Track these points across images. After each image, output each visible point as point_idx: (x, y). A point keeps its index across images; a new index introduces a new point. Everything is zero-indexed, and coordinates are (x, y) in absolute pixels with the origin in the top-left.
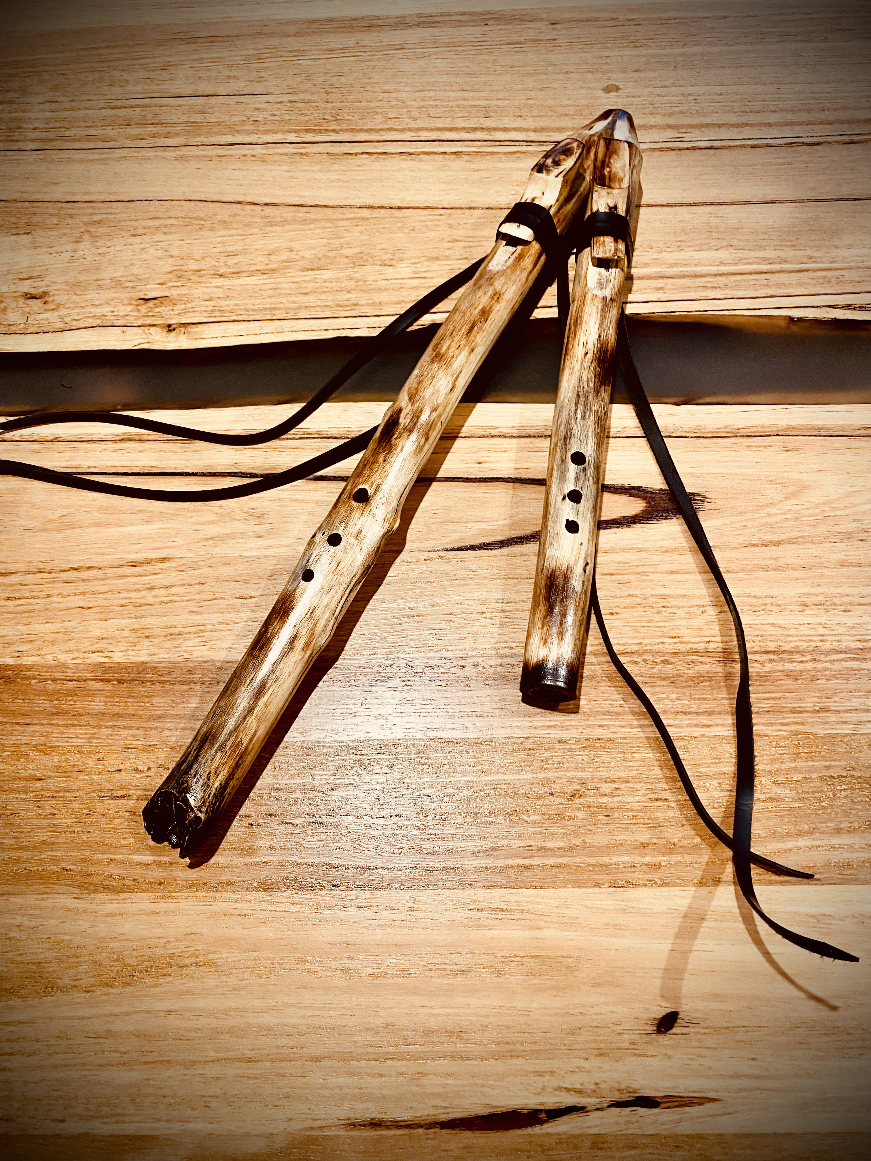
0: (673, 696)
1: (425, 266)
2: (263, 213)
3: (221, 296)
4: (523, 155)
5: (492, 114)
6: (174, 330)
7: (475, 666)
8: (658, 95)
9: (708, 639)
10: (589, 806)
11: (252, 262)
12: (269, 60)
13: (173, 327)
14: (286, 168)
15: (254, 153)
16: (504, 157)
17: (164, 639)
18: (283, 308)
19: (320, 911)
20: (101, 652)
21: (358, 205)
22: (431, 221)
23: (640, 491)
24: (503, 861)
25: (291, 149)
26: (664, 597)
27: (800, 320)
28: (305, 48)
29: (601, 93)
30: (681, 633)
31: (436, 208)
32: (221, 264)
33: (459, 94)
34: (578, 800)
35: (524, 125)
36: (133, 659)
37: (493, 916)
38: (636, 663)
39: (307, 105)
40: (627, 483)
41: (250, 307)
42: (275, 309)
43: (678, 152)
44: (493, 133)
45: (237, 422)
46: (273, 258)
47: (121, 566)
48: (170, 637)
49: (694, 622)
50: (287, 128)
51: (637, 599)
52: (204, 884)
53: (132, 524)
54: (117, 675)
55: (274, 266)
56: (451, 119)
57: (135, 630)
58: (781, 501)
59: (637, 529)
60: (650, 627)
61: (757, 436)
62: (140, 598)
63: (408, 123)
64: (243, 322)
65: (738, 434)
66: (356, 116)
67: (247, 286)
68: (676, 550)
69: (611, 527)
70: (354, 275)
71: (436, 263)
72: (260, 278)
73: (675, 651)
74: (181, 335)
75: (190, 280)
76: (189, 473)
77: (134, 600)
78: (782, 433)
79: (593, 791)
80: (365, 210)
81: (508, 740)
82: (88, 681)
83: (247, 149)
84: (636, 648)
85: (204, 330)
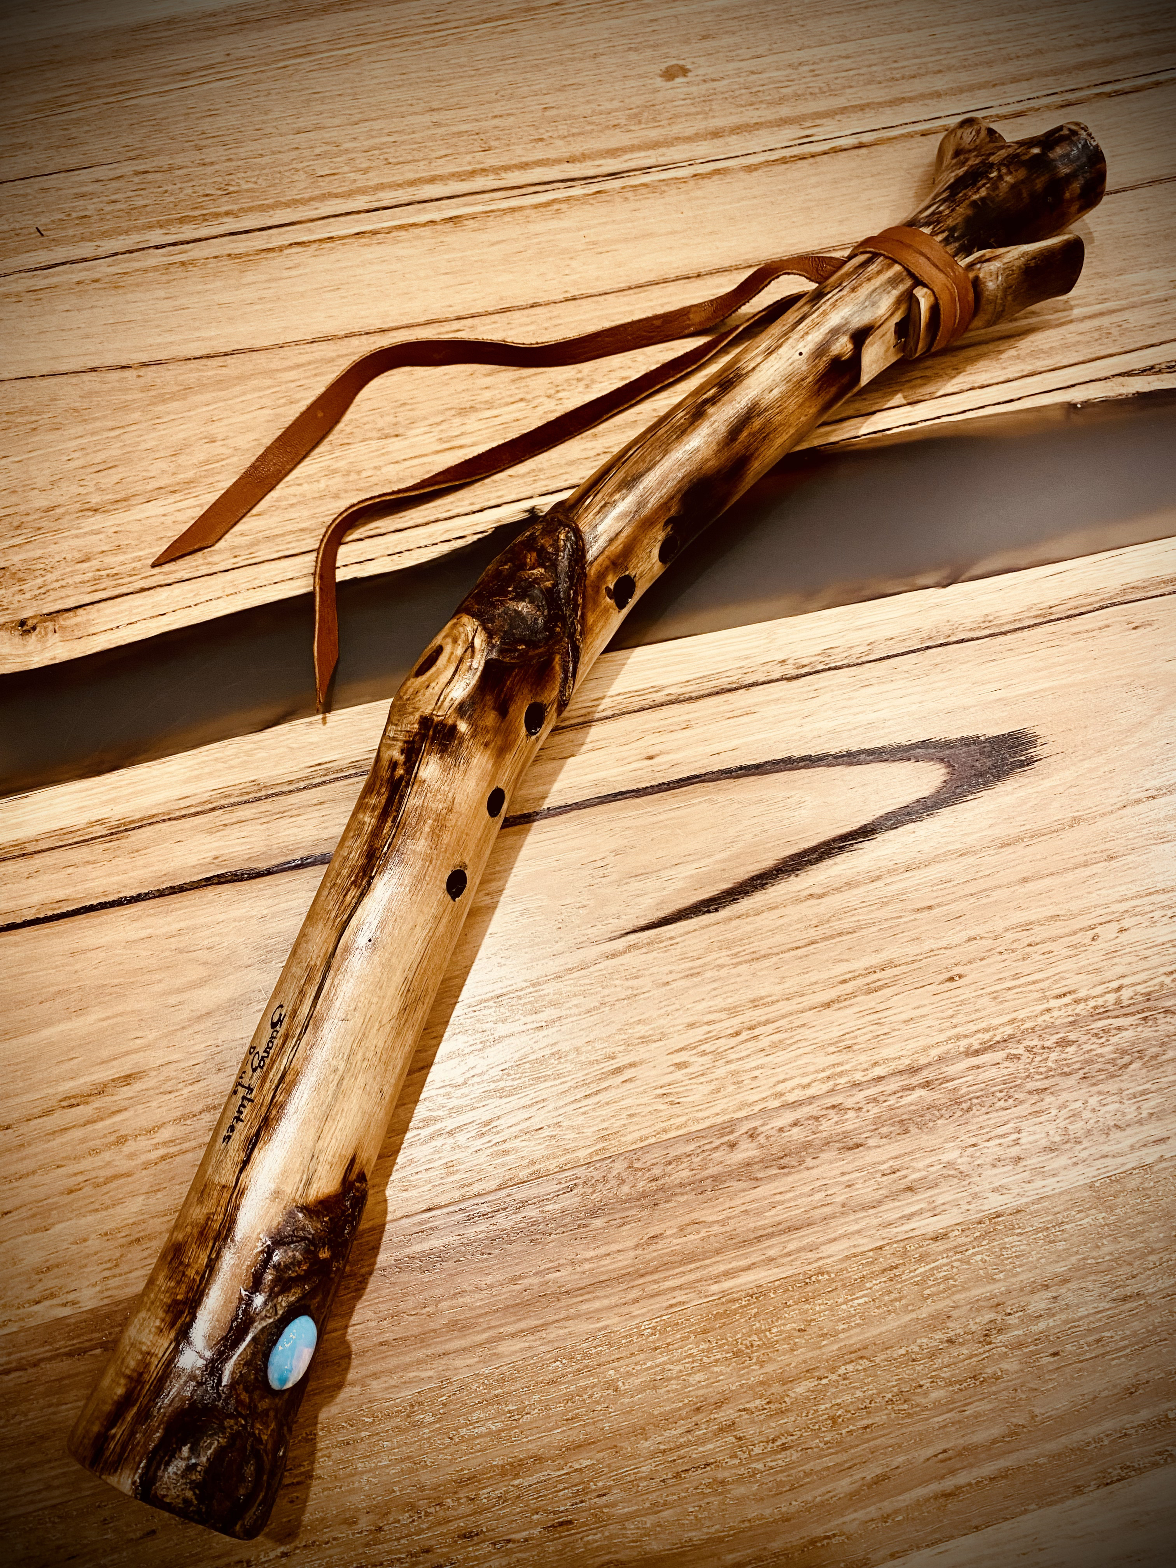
0: (1093, 1101)
1: (455, 426)
2: (142, 381)
3: (105, 549)
4: (564, 206)
5: (493, 143)
6: (34, 628)
8: (753, 73)
9: (1114, 985)
10: (1020, 1345)
11: (146, 475)
12: (79, 106)
13: (30, 623)
14: (162, 294)
15: (97, 276)
16: (533, 213)
20: (52, 1296)
21: (309, 337)
23: (930, 747)
24: (906, 1496)
25: (160, 257)
26: (1026, 927)
27: (1086, 404)
28: (137, 76)
29: (659, 82)
30: (1071, 982)
32: (92, 489)
33: (427, 119)
34: (998, 1340)
35: (552, 154)
36: (120, 1295)
38: (1017, 1057)
39: (167, 175)
40: (903, 739)
43: (811, 160)
44: (503, 175)
45: (198, 778)
46: (182, 459)
47: (49, 1112)
49: (1083, 960)
50: (143, 220)
51: (984, 942)
53: (49, 1023)
54: (97, 1335)
55: (190, 474)
56: (426, 162)
57: (106, 1234)
58: (1153, 716)
59: (946, 816)
60: (1019, 987)
61: (1082, 614)
62: (101, 1168)
63: (355, 181)
64: (159, 589)
65: (1053, 617)
66: (260, 181)
67: (150, 521)
68: (1019, 839)
69: (903, 823)
70: (336, 466)
71: (474, 416)
72: (169, 501)
73: (1071, 1019)
74: (50, 635)
75: (39, 529)
76: (132, 897)
77: (94, 1174)
78: (1119, 599)
79: (1017, 1315)
80: (324, 346)
81: (848, 1263)
82: (43, 1365)
83: (81, 271)
84: (1009, 1030)
85: (91, 617)
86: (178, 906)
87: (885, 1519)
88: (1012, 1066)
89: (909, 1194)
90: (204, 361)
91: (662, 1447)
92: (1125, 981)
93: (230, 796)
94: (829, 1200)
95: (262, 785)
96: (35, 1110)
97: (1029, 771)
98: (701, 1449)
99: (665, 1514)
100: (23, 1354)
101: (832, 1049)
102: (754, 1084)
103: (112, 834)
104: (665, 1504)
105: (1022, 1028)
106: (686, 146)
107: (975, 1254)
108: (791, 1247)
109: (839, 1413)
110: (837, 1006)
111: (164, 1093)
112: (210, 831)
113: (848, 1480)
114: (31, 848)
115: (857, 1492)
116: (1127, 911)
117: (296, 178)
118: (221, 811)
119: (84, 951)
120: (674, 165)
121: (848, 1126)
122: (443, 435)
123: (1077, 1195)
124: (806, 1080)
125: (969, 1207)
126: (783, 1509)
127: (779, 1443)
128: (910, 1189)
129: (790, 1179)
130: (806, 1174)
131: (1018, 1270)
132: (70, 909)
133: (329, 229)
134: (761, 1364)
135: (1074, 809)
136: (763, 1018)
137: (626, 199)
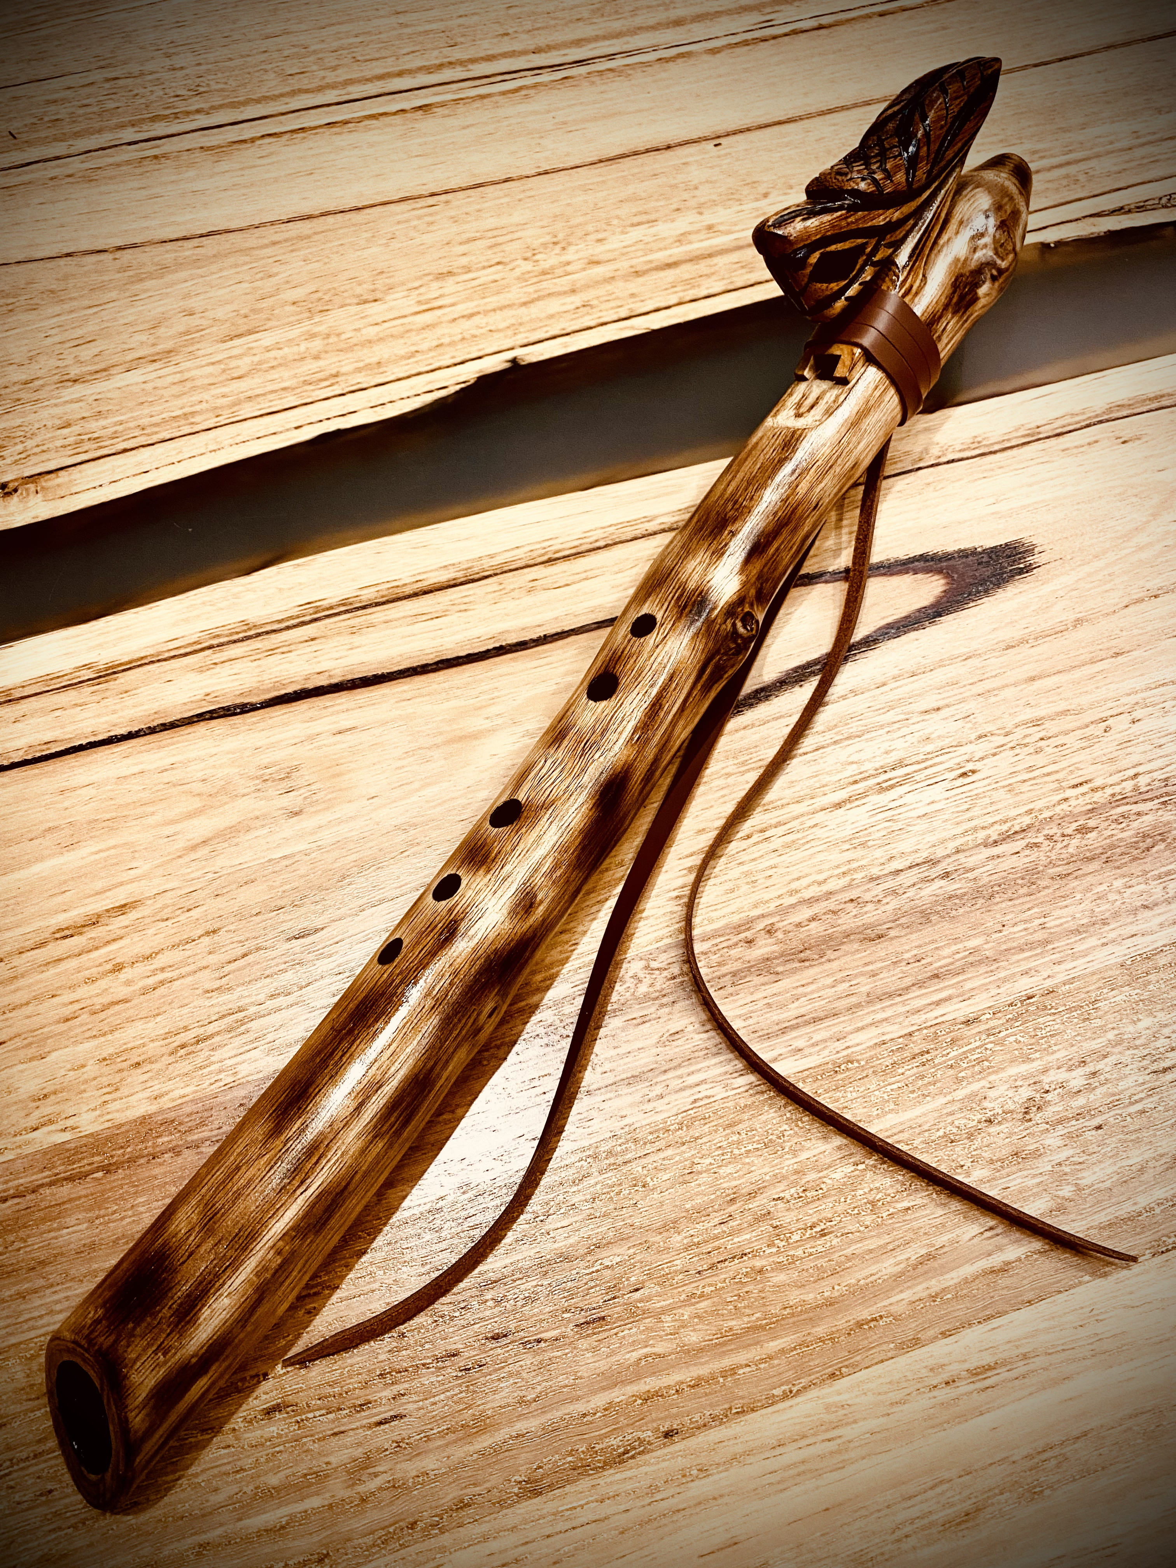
0: (1118, 884)
1: (433, 290)
2: (118, 263)
3: (86, 414)
4: (532, 92)
5: (460, 40)
6: (16, 490)
7: (770, 931)
9: (1131, 772)
10: (1061, 1121)
11: (126, 347)
12: (49, 24)
13: (11, 486)
14: (135, 184)
15: (70, 172)
16: (501, 99)
17: (172, 1059)
18: (207, 410)
19: (658, 1496)
20: (51, 1122)
21: (284, 217)
22: (419, 218)
23: (928, 561)
24: (954, 1274)
25: (132, 152)
26: (1037, 723)
27: (1059, 244)
30: (1087, 772)
31: (420, 197)
32: (69, 362)
33: (393, 20)
34: (1037, 1117)
35: (517, 47)
36: (121, 1117)
37: (979, 1385)
38: (1037, 845)
39: (139, 80)
40: (900, 554)
41: (146, 421)
42: (193, 414)
43: (772, 42)
44: (470, 67)
45: (186, 620)
46: (161, 331)
47: (42, 944)
48: (182, 1052)
49: (1098, 751)
50: (115, 121)
51: (994, 738)
52: (413, 1525)
53: (40, 859)
54: (96, 1159)
55: (169, 345)
56: (393, 59)
57: (105, 1059)
58: (1148, 522)
59: (949, 622)
60: (1034, 778)
61: (1070, 432)
62: (98, 995)
63: (324, 78)
64: (142, 449)
65: (1041, 436)
66: (230, 82)
67: (130, 388)
68: (1023, 641)
69: (905, 633)
70: (316, 329)
71: (451, 280)
72: (148, 370)
73: (1090, 807)
74: (31, 496)
75: (19, 400)
76: (122, 735)
77: (89, 1002)
78: (1106, 417)
79: (1056, 1092)
80: (299, 224)
81: (878, 1050)
82: (41, 1191)
83: (53, 168)
84: (1027, 820)
85: (73, 477)
86: (169, 741)
87: (933, 1298)
88: (1034, 854)
89: (936, 980)
90: (180, 243)
91: (696, 1240)
92: (1140, 769)
93: (218, 636)
94: (854, 990)
95: (251, 625)
96: (28, 943)
97: (1029, 578)
98: (736, 1240)
99: (703, 1305)
100: (21, 1181)
101: (846, 846)
102: (769, 882)
103: (100, 677)
104: (702, 1295)
105: (1040, 817)
106: (649, 35)
107: (1008, 1036)
108: (817, 1037)
109: (879, 1196)
110: (848, 806)
111: (163, 920)
112: (201, 670)
113: (892, 1261)
114: (17, 694)
115: (902, 1273)
116: (1137, 703)
117: (265, 77)
118: (211, 651)
119: (75, 789)
120: (639, 51)
121: (867, 919)
122: (421, 298)
123: (1110, 973)
124: (821, 877)
125: (999, 991)
126: (826, 1294)
127: (818, 1229)
128: (936, 976)
129: (812, 972)
130: (828, 966)
131: (1055, 1048)
132: (58, 749)
133: (301, 120)
134: (794, 1153)
135: (1077, 610)
136: (774, 822)
137: (593, 83)
